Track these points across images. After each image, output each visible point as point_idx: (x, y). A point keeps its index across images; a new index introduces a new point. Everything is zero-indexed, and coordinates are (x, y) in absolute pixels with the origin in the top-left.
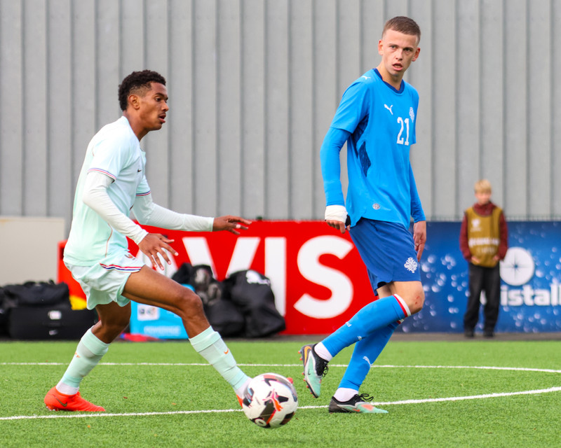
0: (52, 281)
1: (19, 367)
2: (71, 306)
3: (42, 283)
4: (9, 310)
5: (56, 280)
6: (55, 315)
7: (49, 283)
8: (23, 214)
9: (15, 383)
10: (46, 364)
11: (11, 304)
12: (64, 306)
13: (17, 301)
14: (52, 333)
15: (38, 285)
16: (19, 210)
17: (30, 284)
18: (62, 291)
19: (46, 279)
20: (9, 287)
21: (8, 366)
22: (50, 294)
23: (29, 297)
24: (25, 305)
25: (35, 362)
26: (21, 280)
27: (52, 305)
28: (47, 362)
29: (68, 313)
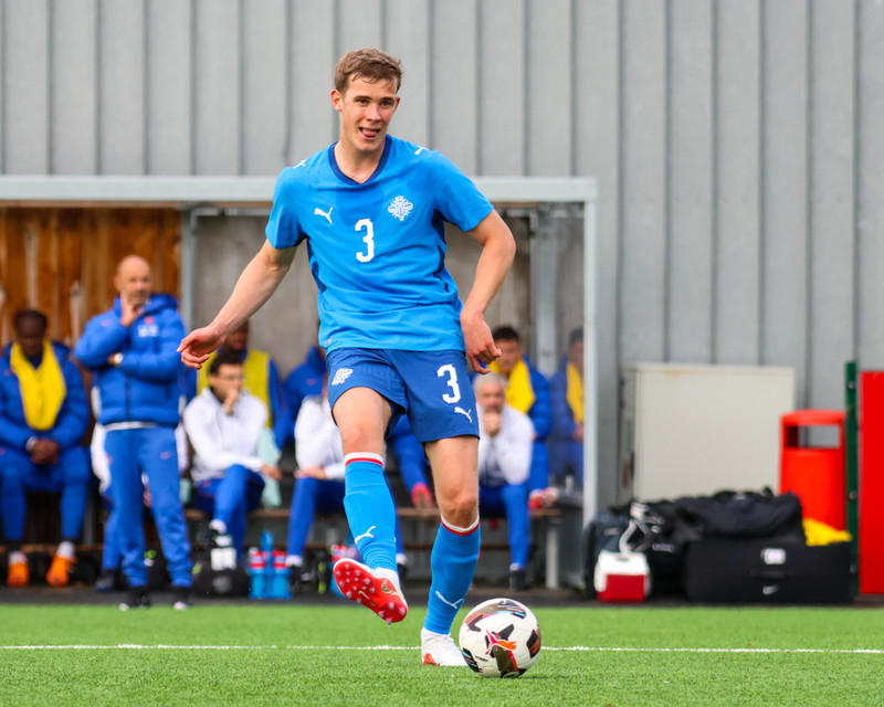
0: (768, 490)
1: (692, 658)
2: (804, 538)
3: (749, 494)
4: (686, 546)
5: (776, 490)
6: (774, 556)
7: (763, 494)
8: (713, 360)
9: (682, 687)
10: (747, 650)
11: (689, 534)
12: (791, 539)
13: (700, 528)
14: (768, 590)
15: (741, 498)
16: (705, 351)
17: (725, 496)
18: (788, 509)
19: (757, 486)
20: (685, 500)
21: (674, 654)
22: (763, 515)
23: (724, 520)
24: (714, 536)
25: (726, 647)
26: (708, 488)
27: (770, 536)
28: (749, 646)
29: (800, 551)
